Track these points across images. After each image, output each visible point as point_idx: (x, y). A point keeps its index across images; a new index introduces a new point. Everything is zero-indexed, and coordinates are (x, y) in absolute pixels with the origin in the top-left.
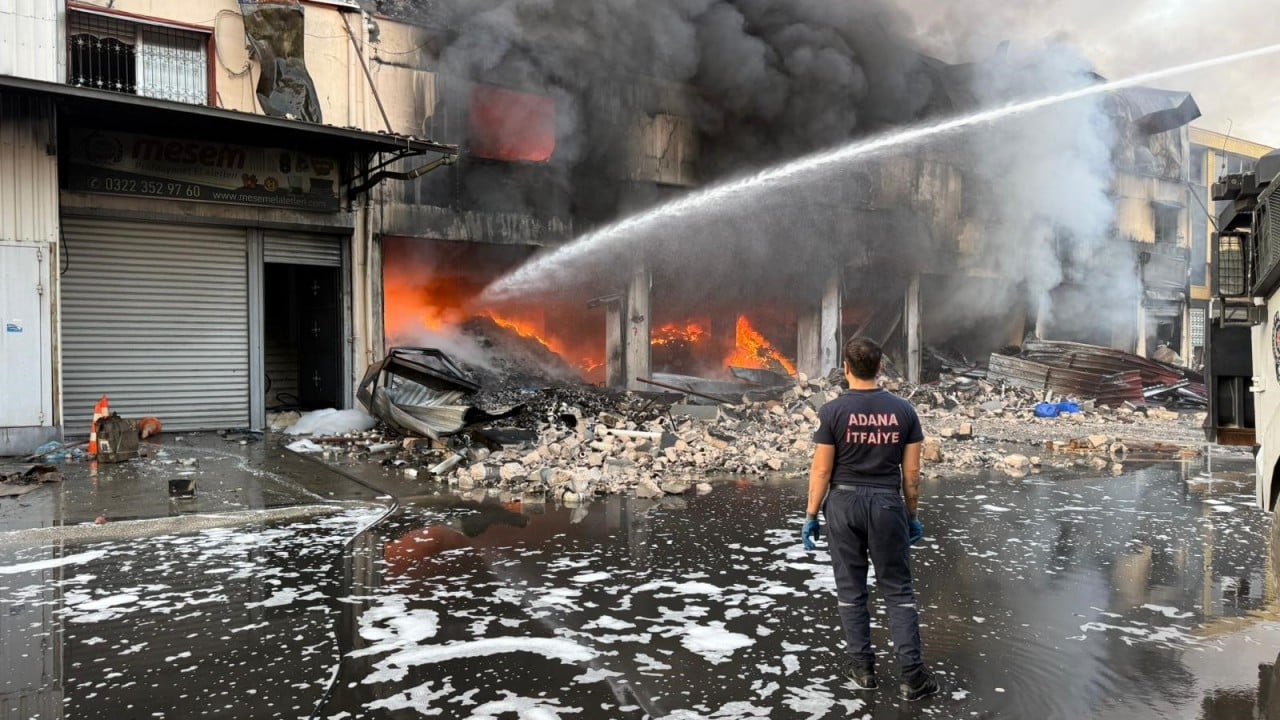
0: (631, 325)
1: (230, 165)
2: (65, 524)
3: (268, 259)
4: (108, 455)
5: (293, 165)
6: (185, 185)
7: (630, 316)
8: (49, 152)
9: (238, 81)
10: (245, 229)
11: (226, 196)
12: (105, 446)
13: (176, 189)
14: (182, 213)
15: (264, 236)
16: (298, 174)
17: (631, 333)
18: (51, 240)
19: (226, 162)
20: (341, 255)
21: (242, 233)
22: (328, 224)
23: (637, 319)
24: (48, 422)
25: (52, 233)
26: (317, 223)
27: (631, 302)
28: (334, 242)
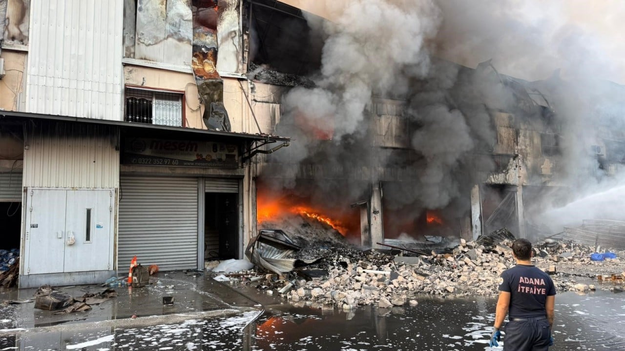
0: (373, 215)
1: (191, 150)
2: (117, 319)
3: (207, 191)
4: (136, 284)
5: (218, 149)
6: (172, 160)
7: (372, 211)
8: (117, 149)
9: (195, 113)
10: (197, 178)
11: (189, 164)
12: (135, 280)
13: (168, 161)
14: (170, 172)
15: (205, 181)
16: (220, 153)
17: (373, 219)
18: (116, 187)
19: (189, 149)
20: (238, 187)
21: (196, 179)
22: (233, 174)
23: (375, 212)
24: (112, 268)
25: (116, 184)
26: (228, 174)
27: (372, 204)
28: (235, 182)
